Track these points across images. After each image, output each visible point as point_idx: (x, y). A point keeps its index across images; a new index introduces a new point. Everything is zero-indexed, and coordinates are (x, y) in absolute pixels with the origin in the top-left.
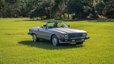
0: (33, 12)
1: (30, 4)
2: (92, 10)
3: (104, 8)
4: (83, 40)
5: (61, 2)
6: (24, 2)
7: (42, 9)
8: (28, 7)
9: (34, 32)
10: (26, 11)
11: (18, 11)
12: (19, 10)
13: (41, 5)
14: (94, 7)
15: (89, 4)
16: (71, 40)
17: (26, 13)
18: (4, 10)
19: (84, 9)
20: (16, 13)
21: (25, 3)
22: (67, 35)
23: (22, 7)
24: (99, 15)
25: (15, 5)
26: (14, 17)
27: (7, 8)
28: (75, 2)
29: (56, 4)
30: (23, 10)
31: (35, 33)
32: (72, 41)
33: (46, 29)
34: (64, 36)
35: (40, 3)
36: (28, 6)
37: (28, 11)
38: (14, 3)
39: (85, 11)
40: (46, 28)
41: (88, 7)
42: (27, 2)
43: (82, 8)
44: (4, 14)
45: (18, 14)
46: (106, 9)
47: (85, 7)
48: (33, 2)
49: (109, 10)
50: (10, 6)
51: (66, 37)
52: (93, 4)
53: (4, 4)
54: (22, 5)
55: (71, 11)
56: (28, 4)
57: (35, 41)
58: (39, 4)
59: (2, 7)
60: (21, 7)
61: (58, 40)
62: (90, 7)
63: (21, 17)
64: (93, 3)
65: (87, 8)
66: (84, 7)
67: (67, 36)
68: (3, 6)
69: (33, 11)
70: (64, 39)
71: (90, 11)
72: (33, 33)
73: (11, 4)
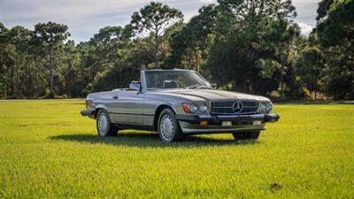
0: (101, 79)
1: (94, 56)
2: (285, 71)
3: (323, 67)
4: (259, 123)
5: (189, 49)
6: (74, 52)
7: (130, 69)
8: (86, 67)
9: (100, 106)
10: (79, 78)
11: (56, 77)
12: (60, 75)
13: (126, 57)
14: (290, 64)
15: (277, 53)
16: (220, 123)
17: (80, 84)
18: (12, 75)
19: (262, 69)
20: (49, 86)
21: (78, 55)
22: (205, 104)
23: (70, 66)
24: (306, 90)
25: (49, 59)
26: (42, 95)
27: (22, 69)
28: (232, 48)
29: (173, 52)
30: (71, 74)
31: (106, 108)
32: (224, 124)
33: (140, 91)
34: (196, 108)
35: (125, 50)
36: (89, 62)
37: (86, 79)
38: (43, 54)
39: (263, 73)
40: (141, 88)
41: (273, 62)
42: (84, 53)
43: (257, 66)
44: (12, 87)
45: (56, 88)
46: (329, 72)
47: (264, 63)
48: (104, 50)
49: (339, 73)
50: (33, 65)
51: (204, 113)
52: (290, 53)
53: (12, 58)
54: (69, 61)
55: (220, 74)
56: (89, 58)
57: (103, 134)
58: (120, 54)
59: (5, 67)
60: (66, 66)
61: (177, 122)
62: (280, 63)
63: (64, 98)
64: (288, 51)
65: (271, 64)
66: (261, 63)
67: (205, 108)
68: (10, 63)
69: (101, 75)
70: (197, 117)
71: (280, 74)
72: (98, 109)
73: (35, 58)
